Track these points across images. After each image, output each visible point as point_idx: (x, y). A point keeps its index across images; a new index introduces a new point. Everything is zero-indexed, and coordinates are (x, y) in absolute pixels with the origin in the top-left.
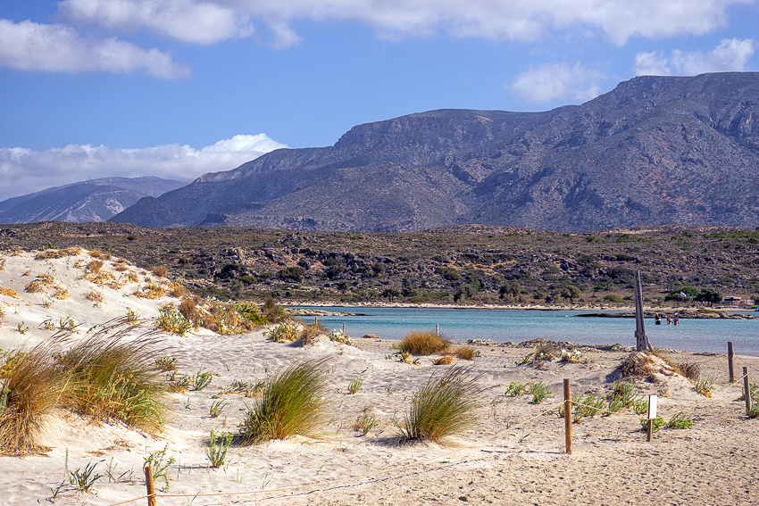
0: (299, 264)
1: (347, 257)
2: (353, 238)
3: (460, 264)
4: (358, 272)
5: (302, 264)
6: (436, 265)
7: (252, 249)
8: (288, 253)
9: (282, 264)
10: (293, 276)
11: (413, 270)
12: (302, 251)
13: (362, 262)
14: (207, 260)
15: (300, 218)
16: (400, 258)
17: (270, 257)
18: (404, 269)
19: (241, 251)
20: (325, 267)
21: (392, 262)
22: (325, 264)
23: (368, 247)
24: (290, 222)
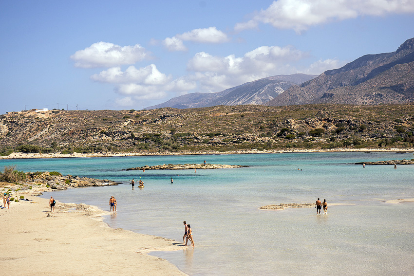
0: (323, 126)
1: (348, 121)
2: (354, 111)
3: (409, 123)
4: (353, 129)
5: (324, 126)
6: (396, 124)
7: (299, 119)
8: (317, 121)
9: (313, 127)
10: (317, 133)
11: (382, 128)
12: (325, 120)
13: (355, 124)
14: (276, 126)
15: (374, 93)
16: (376, 121)
17: (307, 123)
18: (377, 127)
19: (293, 121)
20: (336, 128)
21: (371, 124)
22: (336, 126)
23: (361, 116)
24: (369, 95)
